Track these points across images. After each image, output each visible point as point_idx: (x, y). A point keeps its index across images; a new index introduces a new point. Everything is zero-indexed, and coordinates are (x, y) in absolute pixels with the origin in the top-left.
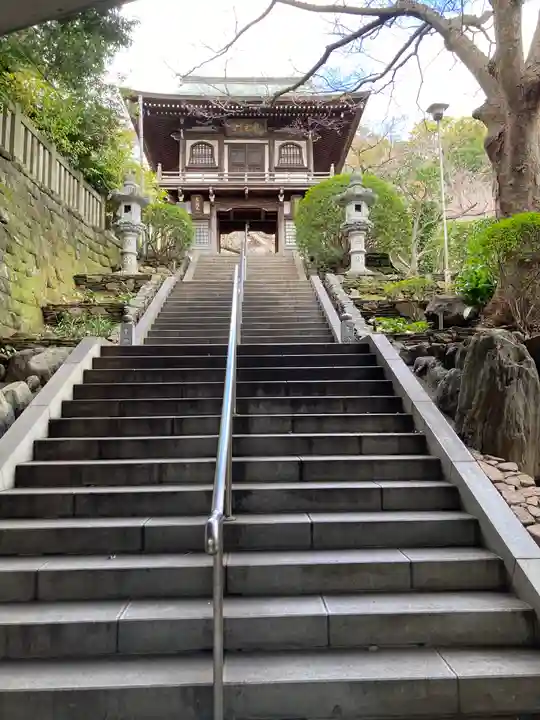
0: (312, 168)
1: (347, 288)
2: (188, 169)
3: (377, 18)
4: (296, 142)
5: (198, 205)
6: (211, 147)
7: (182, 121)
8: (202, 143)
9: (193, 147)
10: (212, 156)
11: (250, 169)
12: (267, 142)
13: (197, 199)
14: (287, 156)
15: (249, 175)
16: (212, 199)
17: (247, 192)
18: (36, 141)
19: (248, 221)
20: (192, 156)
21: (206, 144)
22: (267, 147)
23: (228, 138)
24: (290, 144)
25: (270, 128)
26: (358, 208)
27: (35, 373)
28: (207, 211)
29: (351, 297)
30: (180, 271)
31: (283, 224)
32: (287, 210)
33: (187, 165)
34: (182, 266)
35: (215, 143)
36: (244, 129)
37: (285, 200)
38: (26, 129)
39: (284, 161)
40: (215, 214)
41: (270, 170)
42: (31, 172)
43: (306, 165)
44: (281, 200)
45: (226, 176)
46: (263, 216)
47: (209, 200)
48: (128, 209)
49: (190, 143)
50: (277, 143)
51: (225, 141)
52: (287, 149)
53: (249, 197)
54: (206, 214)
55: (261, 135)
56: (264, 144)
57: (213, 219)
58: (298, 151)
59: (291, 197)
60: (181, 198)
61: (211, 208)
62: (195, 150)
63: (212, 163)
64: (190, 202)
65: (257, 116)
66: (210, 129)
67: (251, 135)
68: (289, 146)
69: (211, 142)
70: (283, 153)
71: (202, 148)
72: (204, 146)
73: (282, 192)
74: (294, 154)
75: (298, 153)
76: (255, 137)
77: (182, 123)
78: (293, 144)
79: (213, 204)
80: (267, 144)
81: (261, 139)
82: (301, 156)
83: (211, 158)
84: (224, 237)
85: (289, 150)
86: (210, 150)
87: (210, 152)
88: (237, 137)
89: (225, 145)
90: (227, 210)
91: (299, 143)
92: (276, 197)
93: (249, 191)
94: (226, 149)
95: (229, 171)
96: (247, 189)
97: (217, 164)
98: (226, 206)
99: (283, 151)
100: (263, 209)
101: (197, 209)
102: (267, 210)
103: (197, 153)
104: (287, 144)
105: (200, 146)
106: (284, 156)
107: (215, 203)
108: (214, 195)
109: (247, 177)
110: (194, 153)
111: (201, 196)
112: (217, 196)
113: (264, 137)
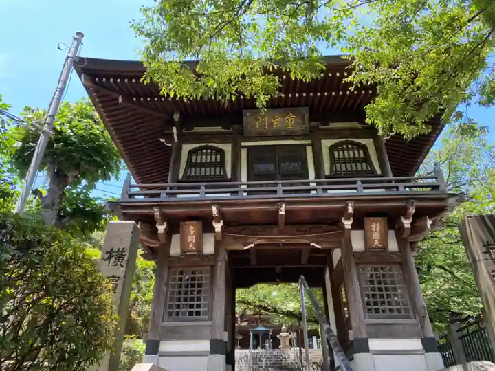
4: (356, 141)
5: (192, 238)
6: (221, 152)
7: (176, 117)
8: (207, 148)
9: (191, 153)
10: (222, 164)
11: (284, 177)
12: (310, 142)
13: (192, 230)
14: (345, 161)
15: (283, 184)
16: (218, 226)
17: (282, 212)
20: (190, 164)
21: (212, 148)
22: (309, 150)
23: (247, 139)
24: (347, 143)
25: (313, 123)
28: (209, 248)
31: (354, 271)
32: (358, 244)
33: (180, 177)
35: (227, 148)
36: (271, 124)
37: (354, 227)
39: (341, 167)
40: (223, 256)
41: (317, 177)
43: (379, 172)
44: (348, 224)
45: (244, 187)
46: (304, 259)
47: (212, 230)
49: (187, 148)
50: (326, 144)
51: (243, 144)
52: (343, 150)
53: (286, 224)
54: (207, 256)
55: (300, 133)
56: (304, 146)
57: (219, 264)
58: (361, 152)
59: (367, 220)
60: (161, 228)
61: (218, 244)
62: (194, 157)
63: (222, 173)
64: (179, 235)
65: (292, 106)
66: (219, 129)
67: (283, 133)
68: (345, 146)
69: (221, 146)
70: (336, 156)
71: (206, 154)
72: (209, 151)
73: (350, 210)
74: (355, 158)
75: (362, 155)
76: (290, 135)
77: (176, 120)
78: (352, 143)
79: (220, 238)
80: (309, 145)
81: (300, 138)
82: (367, 159)
83: (220, 167)
84: (240, 293)
85: (346, 152)
86: (219, 157)
87: (218, 160)
88: (262, 136)
89: (242, 149)
90: (246, 248)
91: (363, 141)
92: (337, 223)
93: (286, 211)
94: (244, 153)
95: (248, 180)
96: (284, 205)
97: (229, 176)
98: (243, 241)
99: (336, 153)
100: (312, 244)
101: (192, 246)
102: (319, 247)
103: (199, 161)
104: (342, 144)
105: (204, 151)
106: (339, 160)
107: (223, 236)
108: (222, 221)
109: (280, 188)
110: (194, 161)
111: (199, 224)
112: (227, 223)
113: (303, 136)
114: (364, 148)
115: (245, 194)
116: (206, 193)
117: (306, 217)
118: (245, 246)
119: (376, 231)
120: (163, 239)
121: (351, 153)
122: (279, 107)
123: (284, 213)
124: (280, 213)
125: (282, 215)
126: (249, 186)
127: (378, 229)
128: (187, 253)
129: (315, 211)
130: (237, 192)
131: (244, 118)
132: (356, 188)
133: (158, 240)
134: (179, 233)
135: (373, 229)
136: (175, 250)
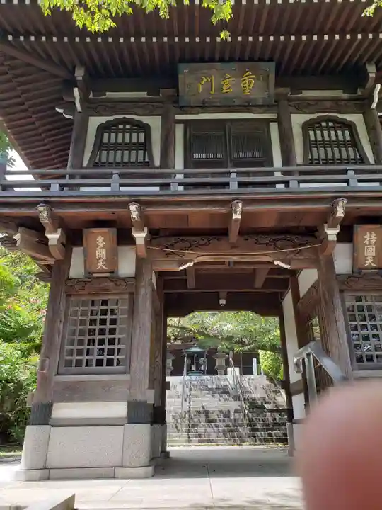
4: (340, 116)
5: (101, 253)
6: (146, 129)
7: (80, 74)
8: (125, 122)
9: (102, 129)
10: (146, 146)
12: (274, 116)
14: (324, 144)
15: (238, 174)
16: (140, 236)
17: (237, 216)
19: (223, 292)
20: (100, 145)
21: (134, 123)
22: (274, 127)
23: (183, 109)
24: (328, 120)
25: (281, 90)
28: (127, 267)
33: (85, 164)
35: (154, 122)
36: (220, 88)
39: (317, 154)
44: (333, 234)
45: (179, 177)
47: (132, 241)
49: (95, 122)
50: (298, 120)
51: (178, 117)
52: (322, 129)
53: (241, 233)
54: (124, 279)
55: (260, 102)
56: (267, 121)
57: (142, 291)
58: (347, 133)
59: (359, 229)
60: (54, 237)
61: (140, 262)
62: (106, 135)
63: (147, 160)
64: (82, 248)
65: (251, 60)
66: (144, 95)
67: (237, 103)
68: (324, 124)
69: (145, 120)
70: (312, 138)
71: (124, 131)
72: (128, 126)
73: (340, 213)
74: (337, 140)
75: (348, 138)
76: (247, 106)
77: (80, 78)
78: (335, 120)
79: (143, 252)
80: (273, 121)
81: (261, 110)
82: (355, 143)
83: (145, 150)
85: (326, 133)
86: (142, 136)
87: (142, 140)
88: (204, 106)
89: (177, 125)
90: (181, 268)
91: (350, 117)
92: (315, 233)
93: (243, 213)
94: (179, 131)
95: (185, 168)
96: (240, 205)
97: (157, 163)
98: (177, 258)
99: (311, 133)
100: (276, 263)
101: (101, 265)
102: (287, 267)
103: (113, 140)
104: (318, 121)
105: (121, 126)
106: (316, 144)
107: (148, 250)
108: (146, 229)
109: (234, 180)
110: (105, 140)
111: (111, 232)
112: (154, 234)
113: (265, 107)
114: (350, 127)
115: (181, 188)
116: (122, 185)
117: (270, 223)
118: (181, 265)
119: (370, 244)
120: (57, 254)
121: (333, 133)
122: (231, 60)
123: (239, 217)
124: (235, 217)
125: (237, 220)
126: (186, 175)
127: (373, 241)
128: (95, 275)
129: (283, 215)
130: (168, 185)
131: (180, 76)
132: (347, 181)
133: (49, 255)
134: (81, 245)
135: (367, 242)
136: (77, 269)
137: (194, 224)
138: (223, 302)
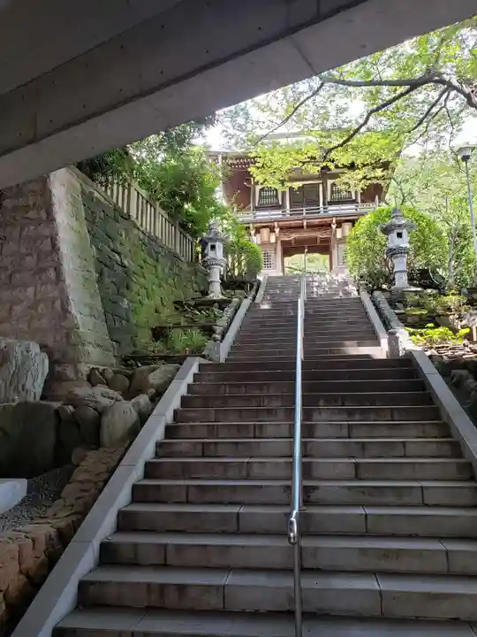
0: (359, 200)
1: (392, 304)
2: (257, 209)
3: (408, 87)
5: (266, 236)
6: (275, 189)
9: (261, 190)
11: (307, 205)
12: (321, 182)
13: (265, 232)
14: (338, 192)
15: (306, 210)
16: (277, 230)
17: (305, 224)
18: (145, 202)
19: (306, 247)
20: (260, 197)
22: (321, 186)
26: (400, 235)
27: (152, 386)
28: (273, 240)
29: (397, 311)
30: (253, 292)
31: (336, 247)
32: (339, 235)
33: (256, 205)
34: (255, 288)
37: (337, 227)
38: (138, 193)
39: (336, 196)
40: (279, 242)
41: (324, 204)
42: (142, 225)
43: (354, 198)
44: (334, 226)
45: (288, 212)
46: (319, 241)
47: (274, 232)
48: (213, 247)
49: (259, 188)
50: (330, 182)
53: (307, 228)
54: (272, 243)
55: (316, 177)
56: (319, 184)
57: (278, 246)
59: (343, 224)
61: (277, 238)
62: (262, 193)
63: (277, 202)
64: (260, 235)
70: (334, 190)
71: (268, 191)
72: (270, 189)
73: (334, 221)
79: (278, 235)
81: (316, 180)
83: (276, 198)
84: (287, 259)
86: (275, 192)
87: (275, 194)
89: (287, 188)
92: (330, 225)
93: (307, 222)
94: (287, 191)
95: (290, 208)
96: (306, 220)
97: (280, 203)
98: (288, 236)
99: (334, 188)
101: (265, 239)
102: (322, 237)
103: (265, 195)
105: (267, 189)
108: (278, 228)
109: (304, 212)
110: (262, 195)
111: (268, 230)
112: (281, 228)
113: (318, 178)
118: (290, 238)
126: (290, 211)
127: (348, 227)
128: (264, 242)
130: (285, 215)
134: (260, 233)
135: (346, 228)
137: (293, 225)
138: (306, 250)
